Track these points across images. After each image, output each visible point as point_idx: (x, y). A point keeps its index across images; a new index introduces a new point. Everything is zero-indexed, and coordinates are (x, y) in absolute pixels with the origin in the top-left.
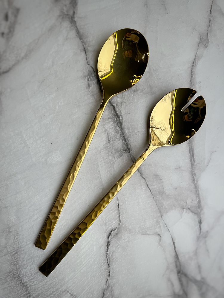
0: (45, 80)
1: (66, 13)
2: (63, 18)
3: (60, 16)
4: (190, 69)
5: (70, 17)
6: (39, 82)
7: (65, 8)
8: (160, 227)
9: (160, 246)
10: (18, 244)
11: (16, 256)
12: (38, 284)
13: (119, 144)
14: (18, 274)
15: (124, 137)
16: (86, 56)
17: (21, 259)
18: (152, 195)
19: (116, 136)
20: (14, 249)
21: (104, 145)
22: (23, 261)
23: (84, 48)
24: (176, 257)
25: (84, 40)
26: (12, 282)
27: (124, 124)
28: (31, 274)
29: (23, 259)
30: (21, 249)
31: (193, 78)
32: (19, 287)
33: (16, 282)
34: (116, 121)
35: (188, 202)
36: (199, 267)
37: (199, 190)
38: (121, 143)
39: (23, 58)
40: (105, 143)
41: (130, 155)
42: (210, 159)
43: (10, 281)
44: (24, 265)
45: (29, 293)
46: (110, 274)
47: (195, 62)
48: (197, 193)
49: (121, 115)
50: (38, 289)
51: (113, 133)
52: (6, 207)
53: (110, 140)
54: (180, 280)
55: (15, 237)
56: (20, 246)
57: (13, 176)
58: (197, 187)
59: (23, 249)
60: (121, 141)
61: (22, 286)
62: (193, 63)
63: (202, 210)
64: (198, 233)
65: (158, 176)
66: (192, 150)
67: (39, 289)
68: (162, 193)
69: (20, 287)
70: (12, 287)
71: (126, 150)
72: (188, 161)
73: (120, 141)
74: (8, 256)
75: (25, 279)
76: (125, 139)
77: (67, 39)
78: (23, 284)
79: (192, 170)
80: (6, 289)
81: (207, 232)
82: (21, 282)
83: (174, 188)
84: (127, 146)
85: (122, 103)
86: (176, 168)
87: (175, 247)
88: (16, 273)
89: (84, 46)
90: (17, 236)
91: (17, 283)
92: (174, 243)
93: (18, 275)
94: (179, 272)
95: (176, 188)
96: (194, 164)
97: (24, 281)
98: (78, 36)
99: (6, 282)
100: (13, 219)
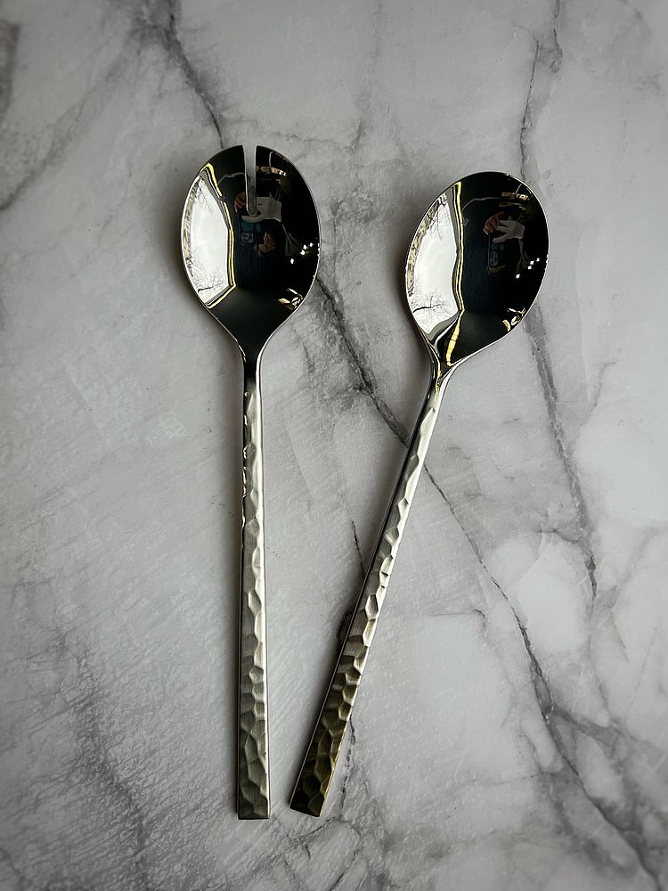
0: (112, 216)
1: (149, 22)
2: (143, 36)
3: (133, 33)
4: (517, 138)
5: (163, 33)
6: (98, 225)
7: (144, 9)
8: (480, 589)
9: (485, 645)
10: (92, 680)
11: (90, 713)
12: (159, 782)
13: (340, 372)
14: (101, 761)
15: (351, 351)
16: (220, 136)
17: (104, 719)
18: (449, 503)
19: (330, 351)
20: (82, 694)
21: (298, 381)
22: (112, 724)
23: (213, 116)
24: (533, 668)
25: (209, 92)
26: (86, 786)
27: (347, 314)
28: (137, 756)
29: (109, 718)
30: (101, 693)
31: (527, 162)
32: (108, 798)
33: (99, 785)
34: (325, 309)
35: (549, 513)
36: (602, 690)
37: (578, 475)
38: (346, 370)
39: (44, 164)
40: (299, 374)
41: (374, 399)
42: (601, 384)
43: (81, 782)
44: (115, 734)
45: (137, 811)
46: (355, 734)
47: (529, 117)
48: (573, 485)
49: (337, 292)
50: (160, 796)
51: (320, 344)
52: (46, 582)
53: (313, 366)
54: (552, 732)
55: (79, 661)
56: (96, 684)
57: (57, 494)
58: (572, 468)
59: (107, 691)
60: (344, 363)
61: (116, 793)
62: (524, 121)
63: (592, 530)
64: (589, 594)
65: (459, 449)
66: (546, 367)
67: (164, 796)
68: (472, 495)
69: (110, 797)
70: (90, 800)
71: (361, 389)
72: (538, 397)
73: (341, 365)
74: (66, 714)
75: (122, 773)
76: (355, 357)
77: (160, 96)
78: (118, 786)
79: (552, 423)
80: (72, 808)
81: (614, 589)
82: (111, 783)
83: (506, 478)
84: (363, 375)
85: (334, 256)
86: (506, 422)
87: (527, 643)
88: (94, 760)
89: (212, 108)
90: (86, 657)
91: (102, 785)
92: (523, 631)
93: (102, 764)
94: (546, 710)
95: (513, 478)
96: (556, 404)
97: (118, 779)
98: (190, 83)
99: (69, 789)
100: (68, 613)
